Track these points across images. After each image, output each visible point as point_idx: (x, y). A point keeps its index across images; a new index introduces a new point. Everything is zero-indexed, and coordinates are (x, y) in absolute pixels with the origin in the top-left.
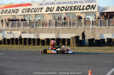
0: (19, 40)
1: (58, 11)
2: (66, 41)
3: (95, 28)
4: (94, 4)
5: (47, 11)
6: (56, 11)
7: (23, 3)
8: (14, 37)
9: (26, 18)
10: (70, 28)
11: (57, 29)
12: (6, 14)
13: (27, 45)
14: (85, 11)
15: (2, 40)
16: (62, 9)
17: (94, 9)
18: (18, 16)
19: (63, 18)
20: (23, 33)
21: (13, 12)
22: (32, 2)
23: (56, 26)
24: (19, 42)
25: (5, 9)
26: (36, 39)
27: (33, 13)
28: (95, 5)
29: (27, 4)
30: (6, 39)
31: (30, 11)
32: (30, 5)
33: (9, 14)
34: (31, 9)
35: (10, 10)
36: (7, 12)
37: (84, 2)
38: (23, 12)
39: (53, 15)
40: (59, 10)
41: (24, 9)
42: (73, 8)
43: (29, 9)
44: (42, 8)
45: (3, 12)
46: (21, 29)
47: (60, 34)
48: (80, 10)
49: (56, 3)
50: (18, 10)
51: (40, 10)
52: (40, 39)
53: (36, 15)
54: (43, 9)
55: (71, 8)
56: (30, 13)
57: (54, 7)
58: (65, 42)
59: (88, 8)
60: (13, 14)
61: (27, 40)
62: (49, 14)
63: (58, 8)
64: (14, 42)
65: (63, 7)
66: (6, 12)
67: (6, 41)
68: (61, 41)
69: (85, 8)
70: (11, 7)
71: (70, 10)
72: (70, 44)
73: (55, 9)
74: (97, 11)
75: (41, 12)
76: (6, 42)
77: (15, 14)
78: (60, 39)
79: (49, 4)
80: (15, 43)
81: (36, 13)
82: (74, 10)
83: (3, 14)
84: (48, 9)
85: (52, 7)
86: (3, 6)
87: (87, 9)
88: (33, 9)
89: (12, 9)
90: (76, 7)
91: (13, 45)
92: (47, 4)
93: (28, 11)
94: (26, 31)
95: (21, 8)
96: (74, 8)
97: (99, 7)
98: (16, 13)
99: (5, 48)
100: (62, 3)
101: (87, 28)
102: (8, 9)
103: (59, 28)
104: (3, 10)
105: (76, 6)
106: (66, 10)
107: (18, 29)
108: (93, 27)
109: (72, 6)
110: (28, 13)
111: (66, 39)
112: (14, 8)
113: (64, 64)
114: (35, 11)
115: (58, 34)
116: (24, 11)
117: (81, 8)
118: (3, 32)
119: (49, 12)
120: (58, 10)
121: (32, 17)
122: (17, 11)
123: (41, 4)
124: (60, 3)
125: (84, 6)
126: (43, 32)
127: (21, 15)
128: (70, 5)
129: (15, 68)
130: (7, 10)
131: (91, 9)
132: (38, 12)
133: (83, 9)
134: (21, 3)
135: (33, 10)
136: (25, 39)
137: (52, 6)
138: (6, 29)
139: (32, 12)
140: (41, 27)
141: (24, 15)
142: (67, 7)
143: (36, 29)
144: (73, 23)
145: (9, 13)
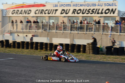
0: (30, 44)
1: (74, 14)
2: (82, 47)
3: (114, 35)
4: (114, 8)
5: (62, 13)
6: (72, 14)
7: (36, 4)
8: (25, 41)
9: (39, 20)
10: (86, 33)
11: (72, 34)
12: (17, 15)
13: (39, 50)
14: (104, 15)
15: (12, 43)
16: (79, 12)
17: (114, 13)
18: (31, 17)
19: (79, 21)
21: (25, 13)
22: (46, 2)
23: (71, 30)
24: (30, 46)
26: (48, 44)
27: (47, 15)
28: (116, 9)
29: (41, 5)
30: (16, 42)
31: (43, 13)
32: (44, 6)
33: (20, 15)
34: (45, 10)
35: (22, 11)
36: (19, 13)
37: (104, 5)
38: (36, 13)
39: (68, 18)
40: (76, 13)
41: (37, 10)
42: (90, 11)
43: (43, 10)
44: (56, 10)
45: (14, 12)
46: (33, 32)
47: (75, 40)
48: (98, 13)
49: (72, 5)
50: (30, 10)
51: (54, 12)
52: (53, 44)
53: (50, 17)
54: (58, 10)
55: (88, 11)
56: (44, 15)
57: (70, 9)
58: (80, 48)
59: (107, 11)
60: (24, 15)
61: (39, 44)
62: (65, 17)
63: (74, 11)
64: (25, 45)
65: (80, 10)
67: (16, 44)
68: (76, 47)
69: (103, 12)
70: (22, 7)
71: (87, 14)
72: (86, 51)
73: (71, 11)
74: (117, 15)
75: (55, 14)
76: (16, 46)
77: (27, 15)
78: (75, 45)
79: (64, 6)
80: (25, 47)
81: (50, 15)
82: (91, 14)
83: (14, 15)
84: (63, 12)
85: (67, 10)
86: (14, 6)
87: (106, 13)
88: (47, 10)
89: (23, 9)
90: (95, 11)
91: (23, 49)
92: (62, 5)
93: (41, 12)
94: (39, 34)
95: (33, 9)
96: (92, 11)
97: (119, 12)
98: (28, 14)
99: (15, 52)
100: (79, 5)
101: (105, 34)
102: (20, 9)
103: (75, 33)
104: (14, 10)
105: (94, 9)
106: (83, 13)
107: (29, 31)
108: (112, 33)
109: (90, 9)
110: (41, 15)
111: (82, 46)
112: (26, 9)
113: (78, 73)
114: (49, 12)
115: (73, 39)
116: (37, 12)
117: (100, 12)
118: (13, 34)
119: (64, 15)
120: (74, 12)
121: (45, 20)
122: (30, 12)
123: (56, 6)
124: (76, 5)
125: (103, 9)
126: (57, 36)
127: (33, 17)
128: (88, 8)
129: (24, 75)
131: (110, 14)
132: (52, 14)
133: (102, 13)
134: (35, 3)
135: (47, 12)
136: (37, 43)
137: (68, 8)
138: (17, 31)
139: (45, 13)
140: (54, 31)
141: (37, 17)
142: (84, 9)
143: (50, 33)
144: (90, 28)
145: (20, 13)
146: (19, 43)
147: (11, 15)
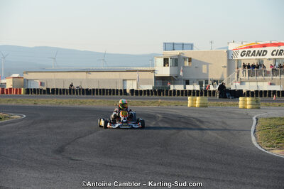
0: (263, 92)
8: (258, 90)
12: (248, 57)
15: (246, 93)
18: (266, 60)
20: (271, 84)
21: (258, 55)
24: (263, 94)
25: (247, 50)
26: (281, 91)
30: (250, 91)
31: (283, 54)
33: (253, 57)
35: (255, 51)
36: (250, 54)
38: (272, 55)
41: (275, 51)
43: (282, 50)
45: (244, 54)
46: (269, 79)
50: (265, 51)
60: (258, 57)
61: (272, 93)
64: (259, 94)
66: (248, 55)
67: (250, 94)
77: (261, 57)
80: (259, 96)
83: (244, 57)
86: (244, 45)
89: (257, 49)
93: (280, 53)
94: (276, 82)
95: (270, 49)
98: (263, 55)
102: (252, 50)
104: (244, 51)
107: (264, 79)
110: (280, 57)
112: (260, 49)
116: (275, 53)
118: (244, 83)
127: (269, 59)
130: (250, 51)
134: (271, 42)
138: (249, 79)
141: (275, 60)
145: (252, 55)
146: (252, 92)
147: (239, 57)
